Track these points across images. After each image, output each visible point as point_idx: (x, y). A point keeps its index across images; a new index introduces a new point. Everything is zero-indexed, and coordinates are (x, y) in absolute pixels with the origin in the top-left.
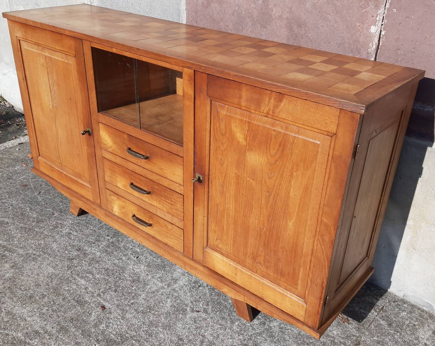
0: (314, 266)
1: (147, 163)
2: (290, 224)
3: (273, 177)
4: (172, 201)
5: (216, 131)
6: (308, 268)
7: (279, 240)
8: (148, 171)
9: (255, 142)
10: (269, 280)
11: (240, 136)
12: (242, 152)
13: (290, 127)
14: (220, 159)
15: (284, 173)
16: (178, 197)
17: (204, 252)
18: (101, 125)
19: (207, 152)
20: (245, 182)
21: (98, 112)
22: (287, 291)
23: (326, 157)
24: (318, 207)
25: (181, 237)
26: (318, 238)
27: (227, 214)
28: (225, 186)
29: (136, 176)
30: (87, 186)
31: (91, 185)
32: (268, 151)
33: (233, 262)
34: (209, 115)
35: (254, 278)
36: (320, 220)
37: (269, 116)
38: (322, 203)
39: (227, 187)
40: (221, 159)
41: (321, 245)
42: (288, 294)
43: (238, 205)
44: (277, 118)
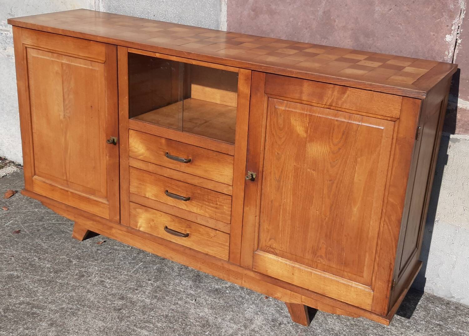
0: (381, 249)
1: (189, 167)
2: (355, 210)
3: (336, 164)
4: (217, 204)
5: (272, 126)
6: (374, 252)
7: (343, 228)
8: (189, 175)
9: (316, 133)
10: (332, 274)
11: (300, 129)
12: (301, 145)
13: (353, 117)
14: (276, 153)
15: (348, 160)
16: (225, 199)
17: (254, 256)
18: (131, 132)
19: (262, 148)
20: (305, 174)
21: (129, 118)
22: (351, 281)
23: (390, 140)
24: (383, 189)
25: (227, 242)
26: (385, 219)
27: (283, 210)
28: (282, 181)
29: (173, 182)
30: (102, 203)
31: (108, 201)
32: (331, 140)
33: (290, 261)
34: (265, 111)
35: (314, 273)
36: (386, 201)
37: (332, 108)
38: (388, 184)
39: (284, 182)
40: (278, 153)
41: (388, 226)
42: (354, 284)
43: (297, 199)
44: (340, 109)
